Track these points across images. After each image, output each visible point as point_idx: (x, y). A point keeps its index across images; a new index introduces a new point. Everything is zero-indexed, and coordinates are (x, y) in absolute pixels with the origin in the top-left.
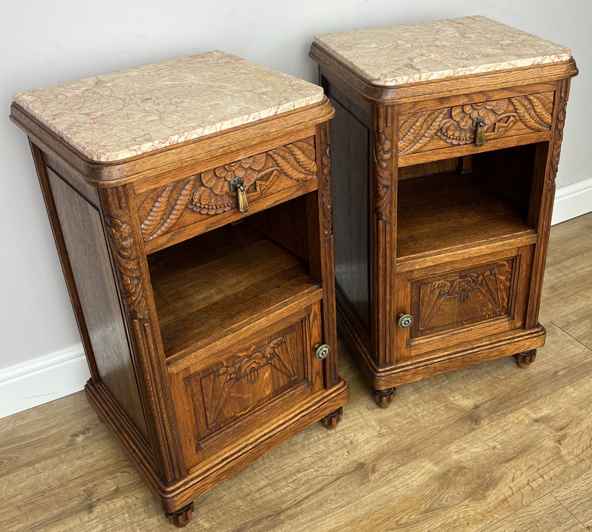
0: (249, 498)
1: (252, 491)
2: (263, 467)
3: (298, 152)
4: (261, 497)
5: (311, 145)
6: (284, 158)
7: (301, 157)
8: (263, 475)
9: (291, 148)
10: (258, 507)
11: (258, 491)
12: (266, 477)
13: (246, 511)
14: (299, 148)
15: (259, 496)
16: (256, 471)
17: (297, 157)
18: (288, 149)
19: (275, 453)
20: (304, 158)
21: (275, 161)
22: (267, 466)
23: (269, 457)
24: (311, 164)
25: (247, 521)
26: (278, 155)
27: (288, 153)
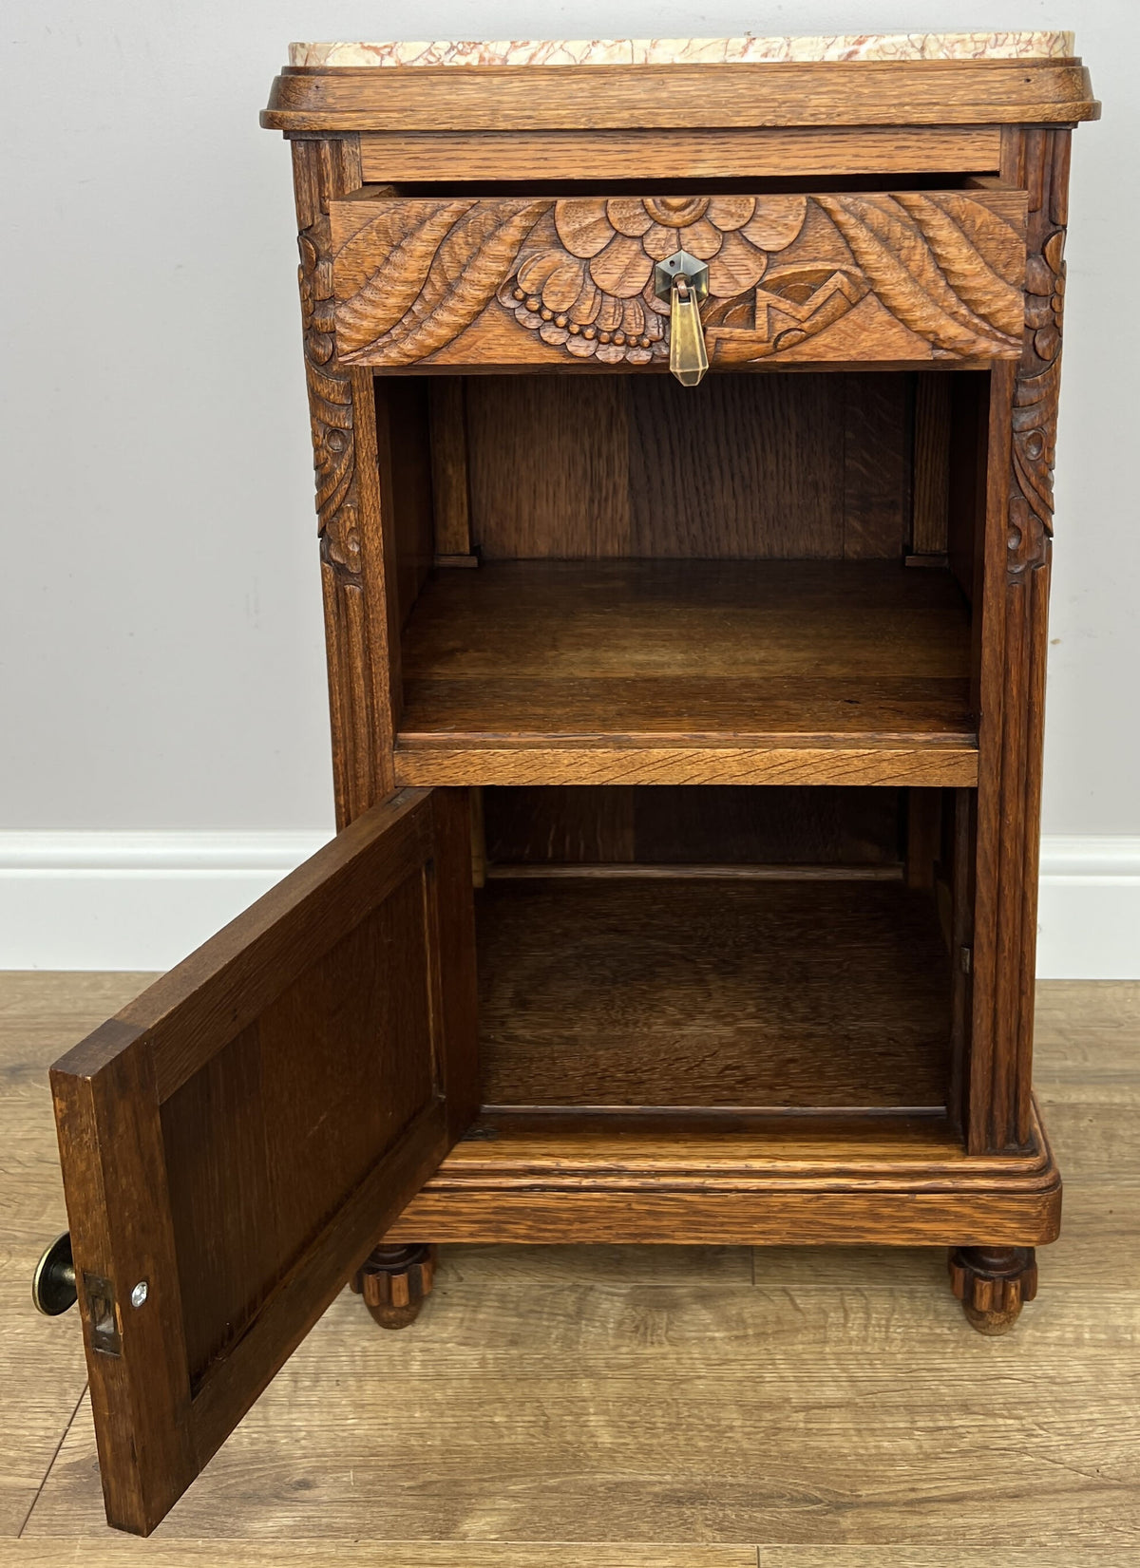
0: (768, 1416)
1: (788, 1400)
2: (855, 1348)
3: (944, 231)
4: (808, 1432)
5: (1008, 221)
6: (884, 239)
7: (961, 258)
8: (844, 1370)
9: (921, 209)
10: (785, 1456)
11: (807, 1408)
12: (852, 1380)
13: (740, 1449)
14: (956, 220)
15: (802, 1425)
16: (827, 1350)
17: (939, 251)
18: (907, 208)
19: (912, 1323)
20: (969, 260)
21: (848, 240)
22: (868, 1349)
23: (887, 1327)
24: (997, 295)
25: (730, 1480)
26: (862, 219)
27: (905, 225)
